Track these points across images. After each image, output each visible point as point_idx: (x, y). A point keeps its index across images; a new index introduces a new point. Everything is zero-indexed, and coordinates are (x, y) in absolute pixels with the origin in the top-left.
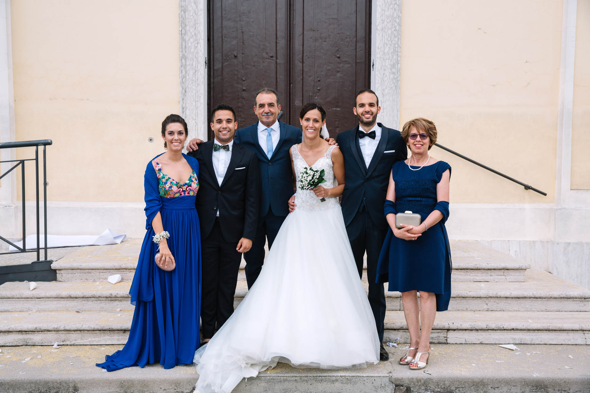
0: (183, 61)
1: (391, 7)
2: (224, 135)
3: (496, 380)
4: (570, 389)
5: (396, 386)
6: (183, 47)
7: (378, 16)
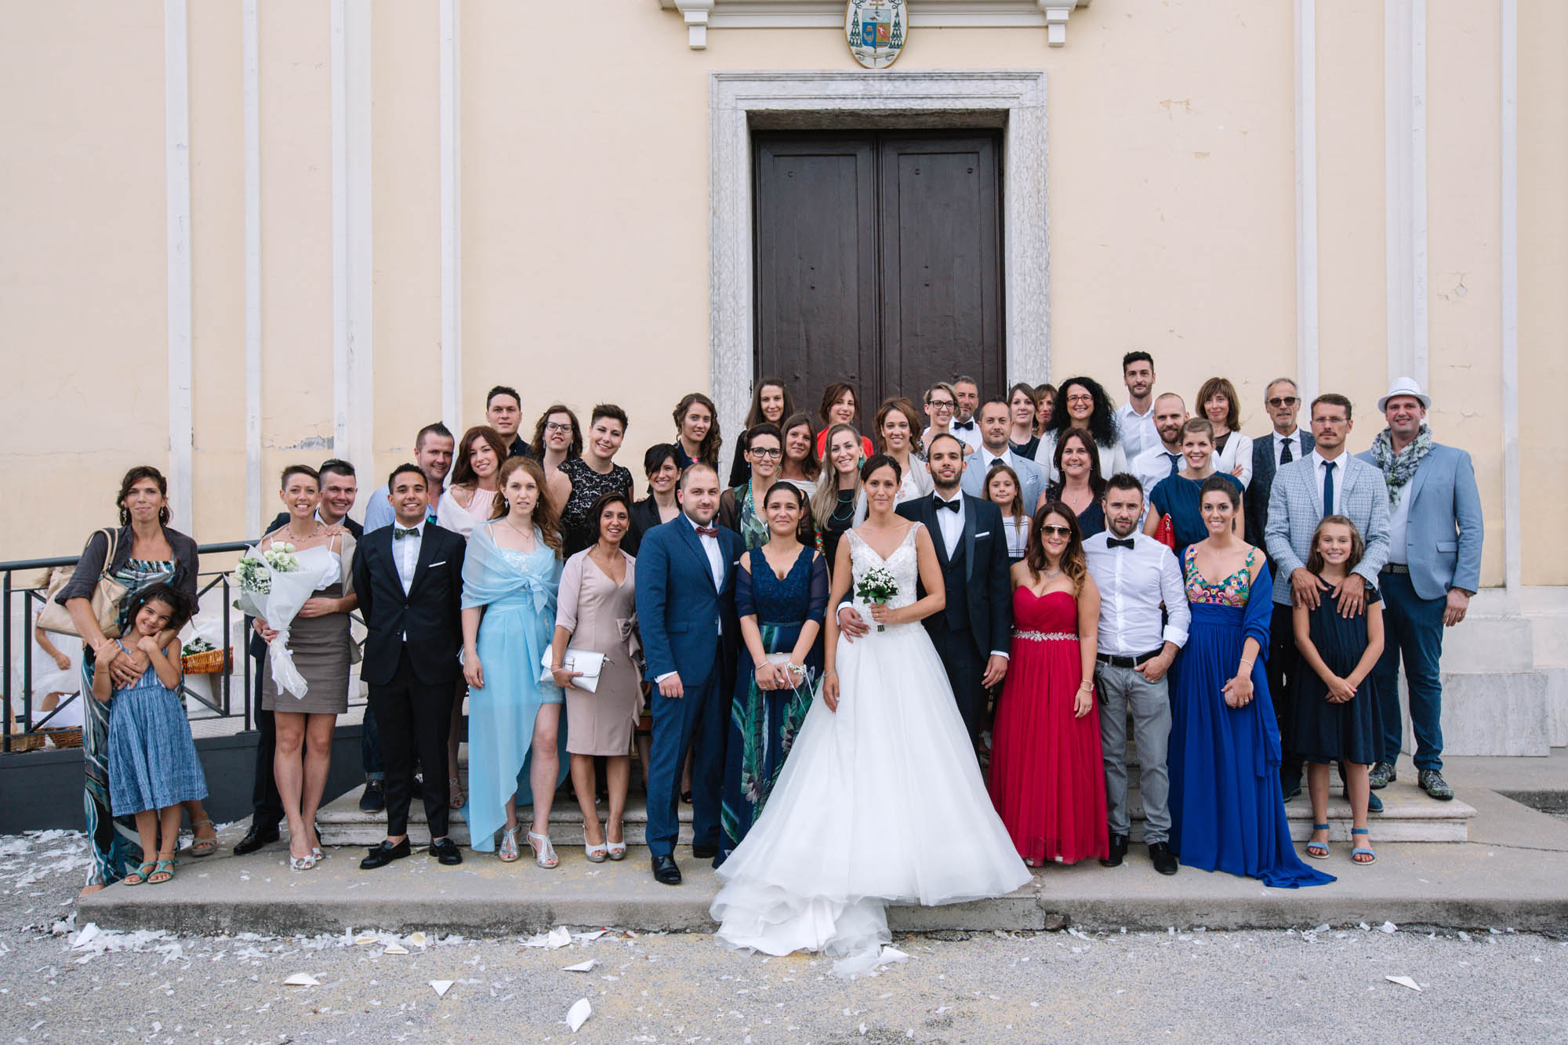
0: (716, 386)
1: (1035, 297)
2: (411, 510)
3: (1205, 901)
4: (1319, 916)
5: (1048, 913)
6: (716, 366)
7: (1015, 313)
